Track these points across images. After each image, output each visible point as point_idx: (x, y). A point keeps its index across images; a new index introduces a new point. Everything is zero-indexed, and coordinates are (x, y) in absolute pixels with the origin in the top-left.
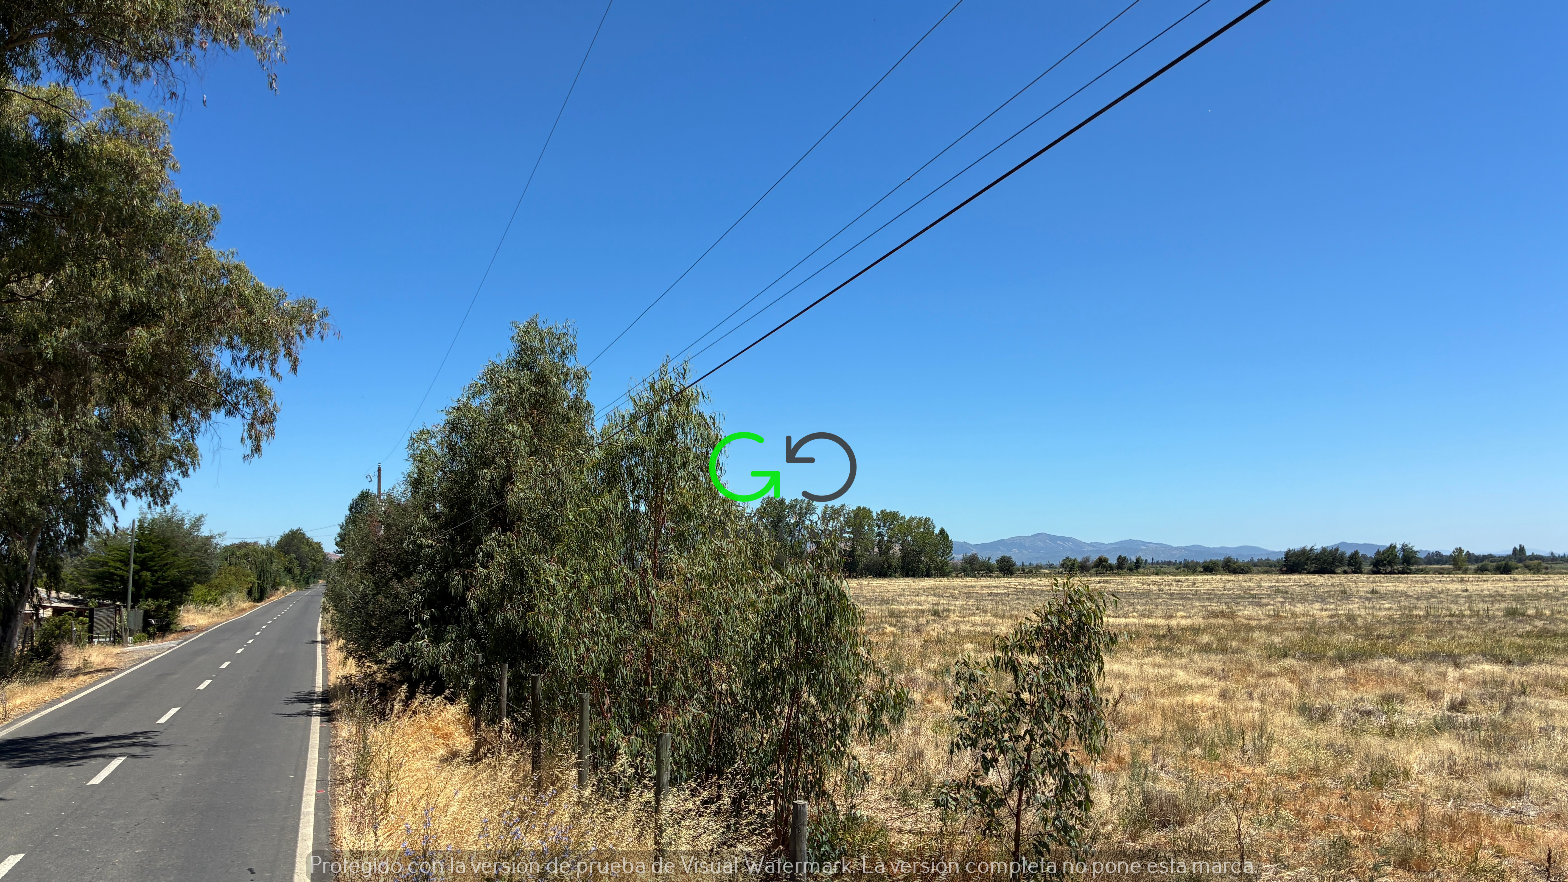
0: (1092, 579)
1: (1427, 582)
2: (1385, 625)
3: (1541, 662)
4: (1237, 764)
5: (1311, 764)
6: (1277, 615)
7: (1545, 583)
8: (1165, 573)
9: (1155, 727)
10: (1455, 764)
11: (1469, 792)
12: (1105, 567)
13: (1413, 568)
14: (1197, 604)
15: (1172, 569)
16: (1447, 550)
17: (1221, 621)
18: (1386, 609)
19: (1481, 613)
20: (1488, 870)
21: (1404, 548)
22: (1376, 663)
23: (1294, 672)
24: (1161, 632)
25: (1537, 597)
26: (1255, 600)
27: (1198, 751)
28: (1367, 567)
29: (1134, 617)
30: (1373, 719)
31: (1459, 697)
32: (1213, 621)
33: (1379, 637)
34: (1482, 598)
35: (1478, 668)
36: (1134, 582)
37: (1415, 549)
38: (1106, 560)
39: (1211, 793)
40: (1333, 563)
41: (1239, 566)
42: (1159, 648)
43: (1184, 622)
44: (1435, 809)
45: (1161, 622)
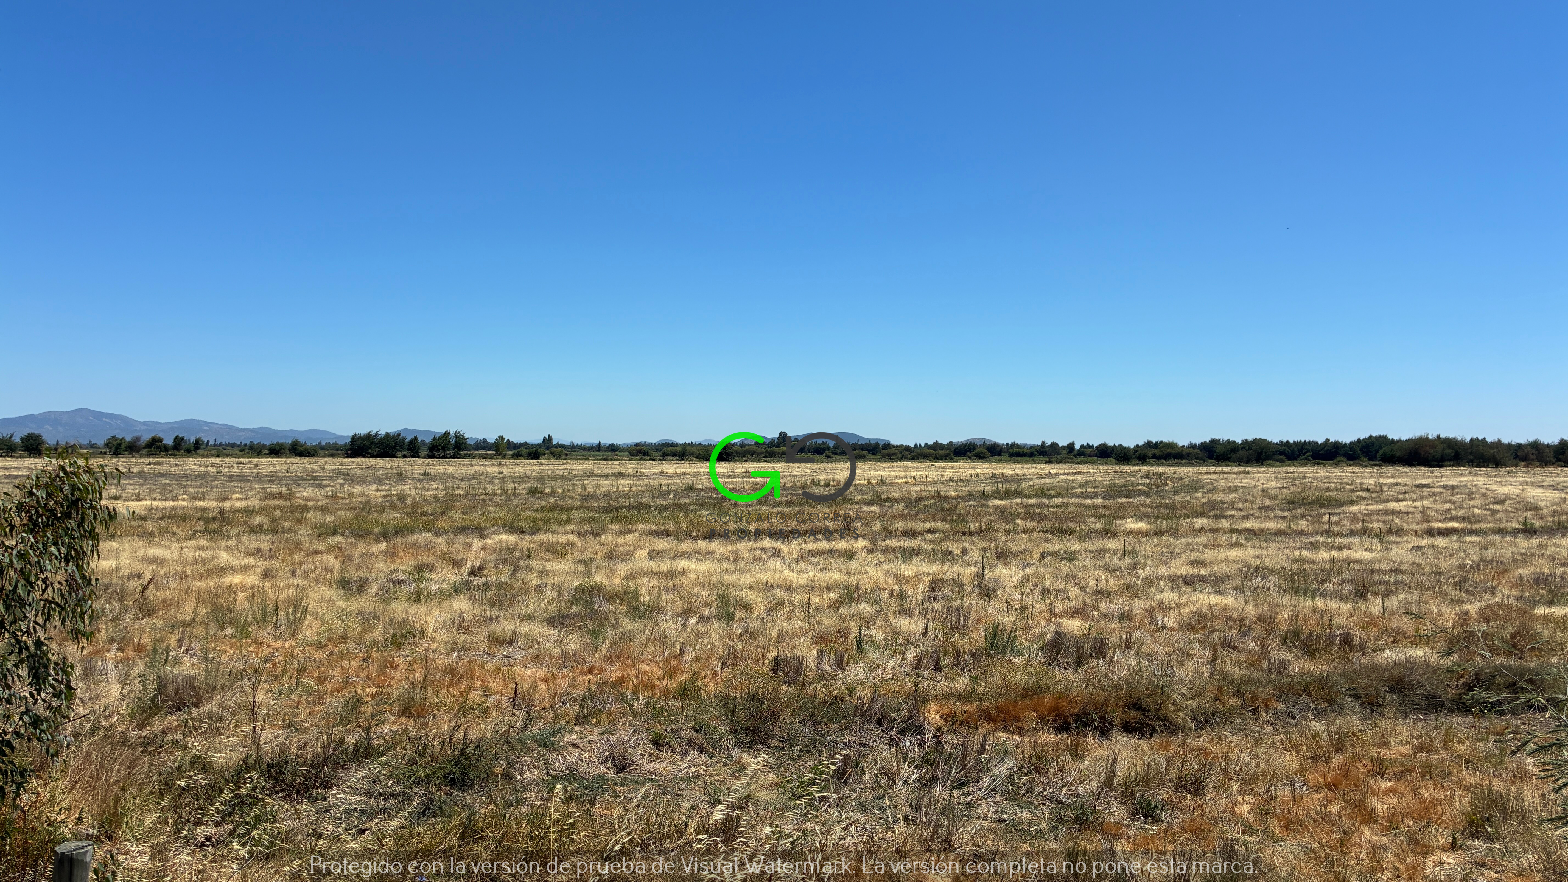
0: (142, 460)
1: (472, 465)
2: (429, 503)
3: (546, 532)
4: (268, 640)
5: (341, 632)
6: (334, 496)
7: (563, 467)
8: (227, 456)
9: (187, 611)
10: (463, 621)
11: (471, 643)
12: (159, 448)
13: (463, 453)
14: (257, 486)
15: (236, 451)
16: (492, 438)
17: (277, 503)
18: (433, 489)
19: (509, 492)
20: (475, 706)
21: (457, 435)
22: (415, 537)
23: (340, 549)
24: (211, 515)
25: (554, 478)
26: (314, 480)
27: (229, 631)
28: (424, 452)
29: (183, 500)
30: (403, 587)
31: (478, 563)
32: (271, 502)
33: (422, 514)
34: (513, 479)
35: (496, 538)
36: (191, 464)
37: (466, 436)
38: (160, 440)
39: (234, 671)
40: (395, 447)
41: (306, 449)
42: (207, 530)
43: (239, 504)
44: (442, 661)
45: (213, 504)
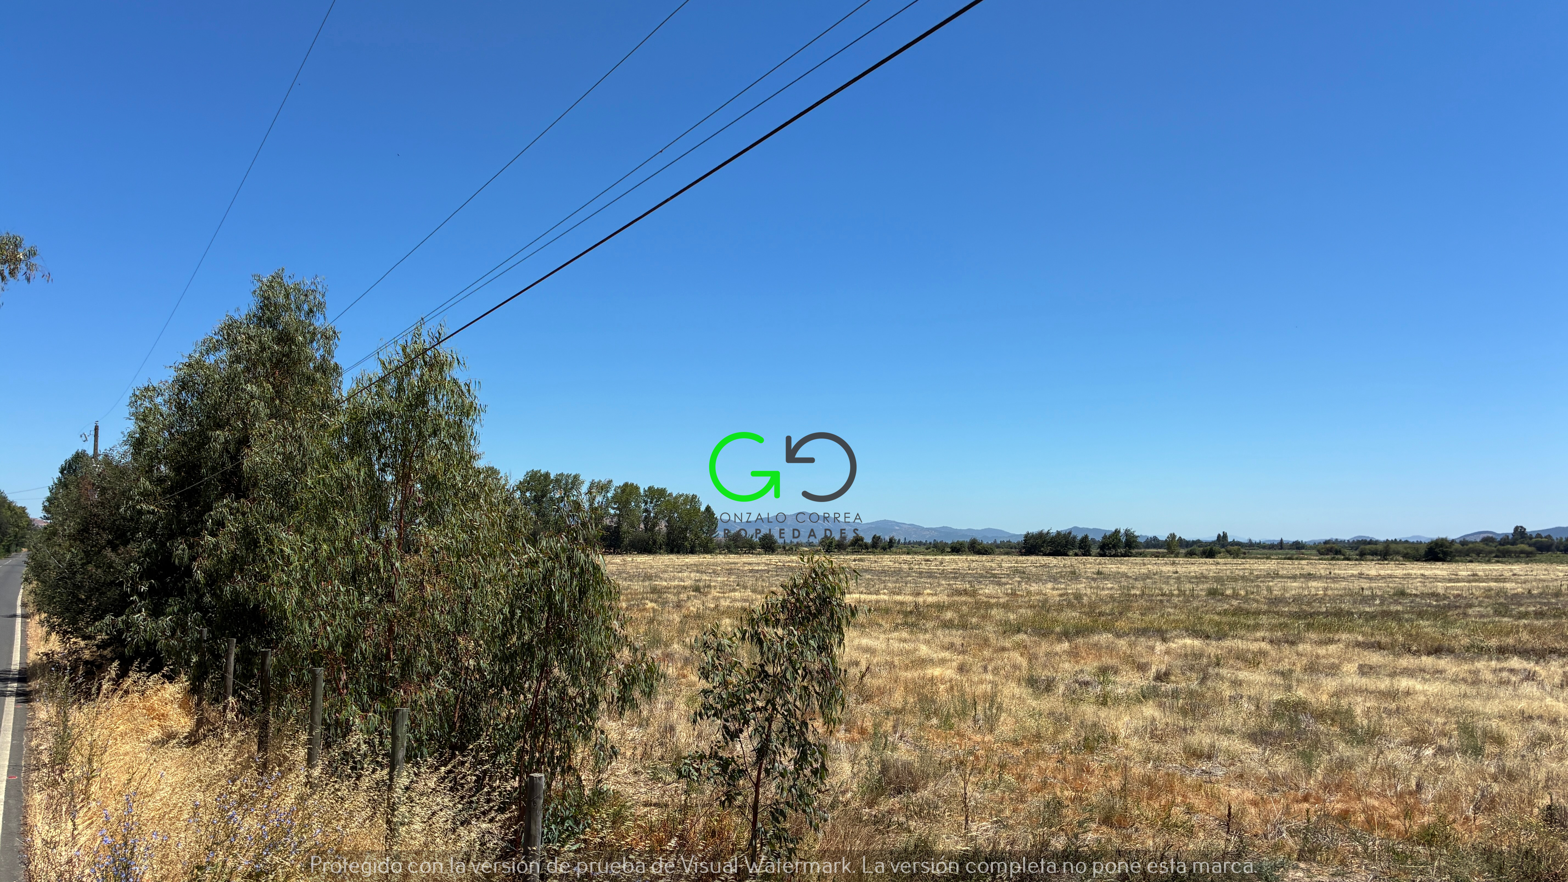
0: (848, 557)
1: (1144, 564)
2: (1107, 603)
3: (1233, 637)
4: (969, 733)
5: (1034, 732)
6: (1014, 594)
7: (1242, 567)
8: (916, 553)
9: (897, 699)
10: (1156, 729)
11: (1167, 754)
12: (860, 546)
13: (1134, 551)
14: (943, 582)
15: (922, 549)
16: (1163, 536)
17: (964, 599)
18: (1108, 589)
19: (1187, 592)
20: (1180, 824)
21: (1128, 533)
22: (1096, 638)
23: (1025, 647)
24: (909, 609)
25: (1235, 579)
26: (994, 578)
27: (935, 721)
28: (1095, 550)
29: (884, 594)
30: (1090, 689)
31: (1163, 668)
32: (956, 598)
33: (1101, 614)
34: (1190, 579)
35: (1181, 642)
36: (887, 561)
37: (1136, 534)
38: (862, 539)
39: (943, 760)
40: (1066, 546)
41: (984, 548)
42: (906, 623)
43: (930, 599)
44: (1137, 770)
45: (909, 598)
